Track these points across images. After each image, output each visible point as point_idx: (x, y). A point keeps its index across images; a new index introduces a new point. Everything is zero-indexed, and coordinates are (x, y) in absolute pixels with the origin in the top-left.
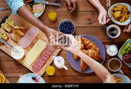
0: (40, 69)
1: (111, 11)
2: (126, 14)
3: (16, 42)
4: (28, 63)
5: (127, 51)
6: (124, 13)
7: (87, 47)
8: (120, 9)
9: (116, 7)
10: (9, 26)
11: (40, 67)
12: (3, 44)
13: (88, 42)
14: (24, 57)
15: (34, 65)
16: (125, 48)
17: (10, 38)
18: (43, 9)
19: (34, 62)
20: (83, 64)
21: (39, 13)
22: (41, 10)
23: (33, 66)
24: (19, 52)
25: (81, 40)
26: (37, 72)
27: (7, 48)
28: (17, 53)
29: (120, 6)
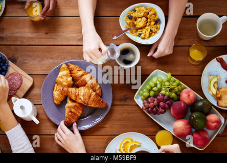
1: (125, 18)
2: (153, 23)
5: (152, 93)
6: (150, 22)
8: (142, 14)
9: (135, 10)
13: (80, 73)
16: (148, 87)
20: (70, 114)
29: (143, 8)
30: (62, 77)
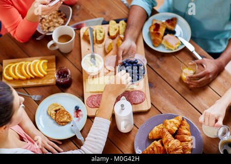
0: (96, 107)
3: (106, 53)
4: (91, 87)
7: (178, 136)
12: (89, 42)
13: (186, 132)
15: (95, 96)
17: (103, 43)
18: (175, 49)
19: (98, 92)
20: (151, 149)
22: (173, 47)
23: (91, 96)
24: (95, 64)
25: (181, 121)
26: (89, 107)
27: (89, 49)
28: (92, 64)
30: (171, 122)
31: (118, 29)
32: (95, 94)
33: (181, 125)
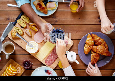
0: (53, 63)
3: (31, 37)
4: (42, 57)
7: (97, 43)
10: (25, 23)
11: (53, 61)
12: (19, 39)
13: (98, 38)
14: (38, 51)
15: (47, 59)
17: (25, 33)
18: (56, 7)
19: (47, 56)
20: (94, 59)
21: (52, 11)
24: (33, 46)
26: (50, 65)
27: (22, 42)
28: (32, 48)
30: (88, 41)
31: (24, 21)
32: (46, 58)
33: (92, 37)
